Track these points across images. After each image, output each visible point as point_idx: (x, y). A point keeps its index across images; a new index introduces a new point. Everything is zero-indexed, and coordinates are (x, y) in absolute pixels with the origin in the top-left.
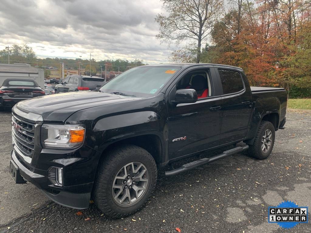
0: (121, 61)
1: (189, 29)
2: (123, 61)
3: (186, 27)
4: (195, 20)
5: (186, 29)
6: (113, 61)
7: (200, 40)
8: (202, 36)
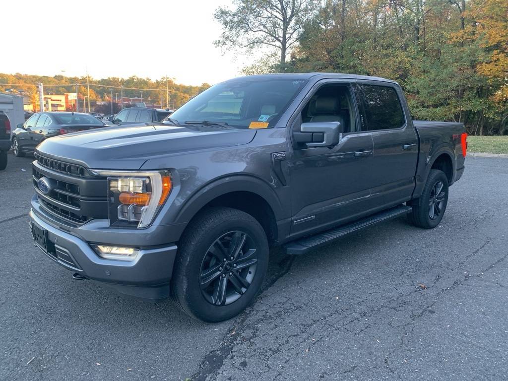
0: (138, 79)
1: (267, 31)
2: (141, 79)
3: (262, 27)
4: (276, 17)
5: (261, 31)
6: (122, 79)
7: (284, 49)
8: (287, 44)
